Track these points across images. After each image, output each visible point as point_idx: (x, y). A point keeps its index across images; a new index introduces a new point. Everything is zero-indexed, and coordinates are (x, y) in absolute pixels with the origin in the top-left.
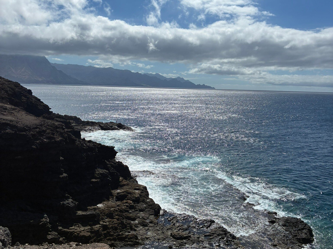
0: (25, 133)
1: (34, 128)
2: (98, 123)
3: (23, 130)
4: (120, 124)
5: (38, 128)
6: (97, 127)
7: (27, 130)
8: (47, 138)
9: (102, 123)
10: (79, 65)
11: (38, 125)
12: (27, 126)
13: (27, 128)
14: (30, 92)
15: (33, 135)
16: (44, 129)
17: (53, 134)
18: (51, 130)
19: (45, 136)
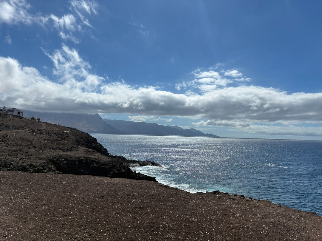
0: (104, 167)
1: (109, 164)
2: (138, 161)
3: (103, 164)
4: (153, 162)
5: (111, 163)
6: (137, 164)
7: (106, 165)
8: (117, 170)
9: (141, 162)
10: (118, 119)
11: (111, 162)
12: (105, 162)
13: (105, 164)
14: (95, 139)
15: (109, 168)
16: (115, 164)
17: (120, 167)
18: (119, 165)
19: (116, 169)
